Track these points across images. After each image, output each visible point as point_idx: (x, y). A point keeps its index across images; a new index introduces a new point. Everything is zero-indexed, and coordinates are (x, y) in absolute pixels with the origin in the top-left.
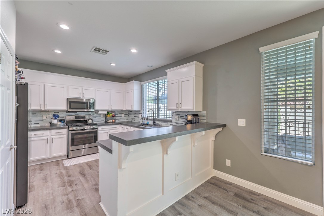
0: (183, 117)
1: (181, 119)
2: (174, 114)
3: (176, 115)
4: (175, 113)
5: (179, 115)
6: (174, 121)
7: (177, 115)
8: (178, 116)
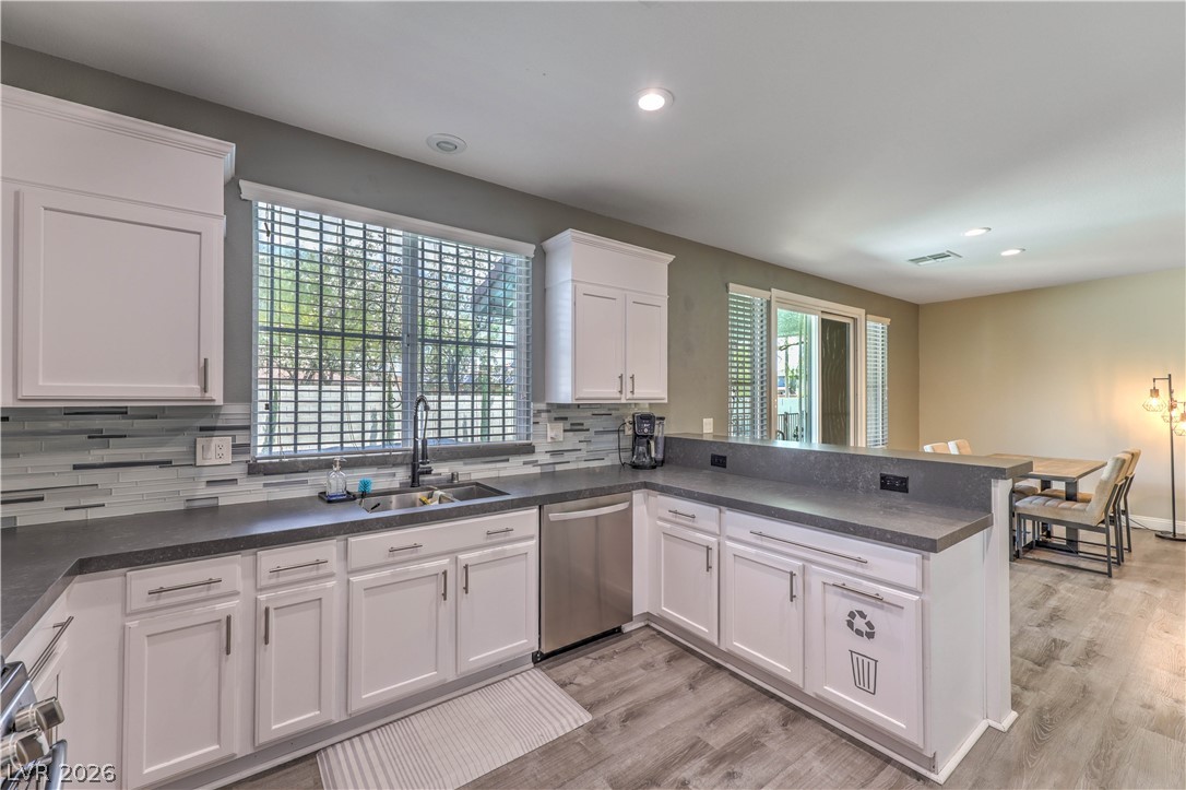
0: (582, 424)
1: (571, 433)
2: (544, 415)
3: (550, 421)
4: (548, 411)
5: (566, 419)
6: (542, 446)
7: (556, 419)
8: (561, 425)
